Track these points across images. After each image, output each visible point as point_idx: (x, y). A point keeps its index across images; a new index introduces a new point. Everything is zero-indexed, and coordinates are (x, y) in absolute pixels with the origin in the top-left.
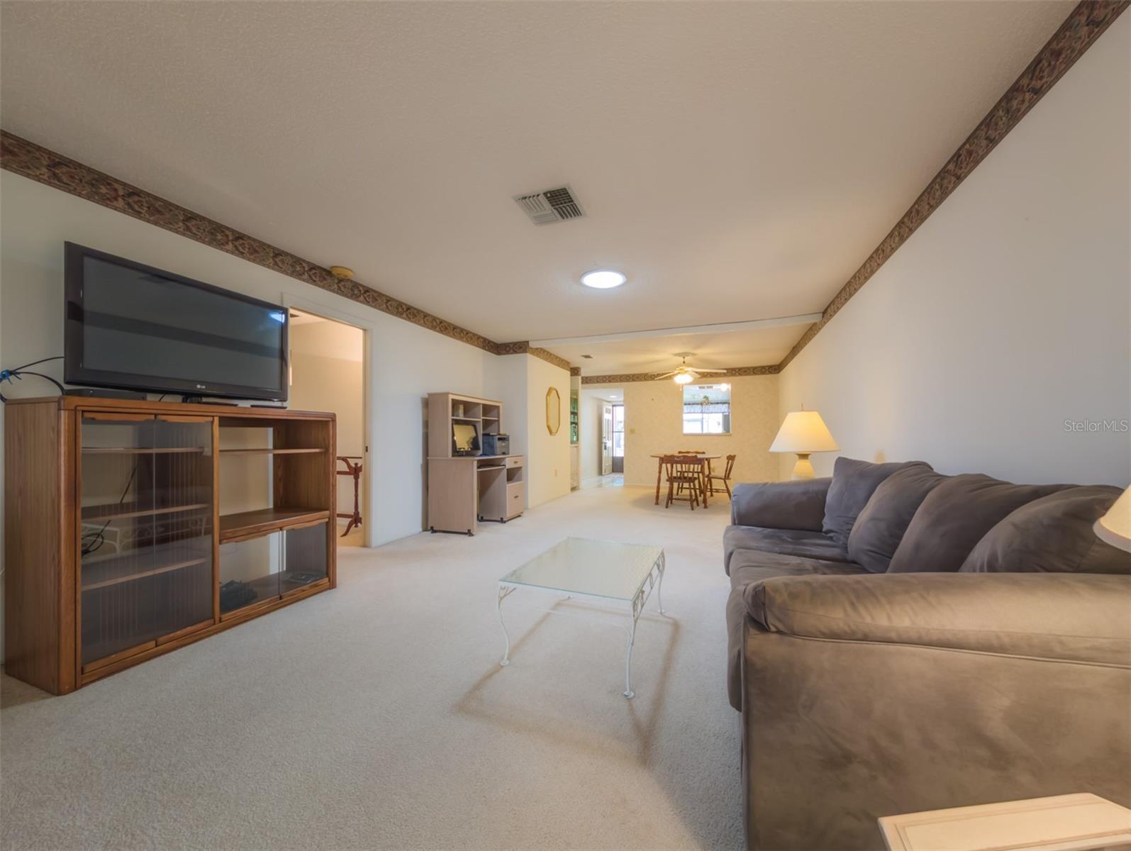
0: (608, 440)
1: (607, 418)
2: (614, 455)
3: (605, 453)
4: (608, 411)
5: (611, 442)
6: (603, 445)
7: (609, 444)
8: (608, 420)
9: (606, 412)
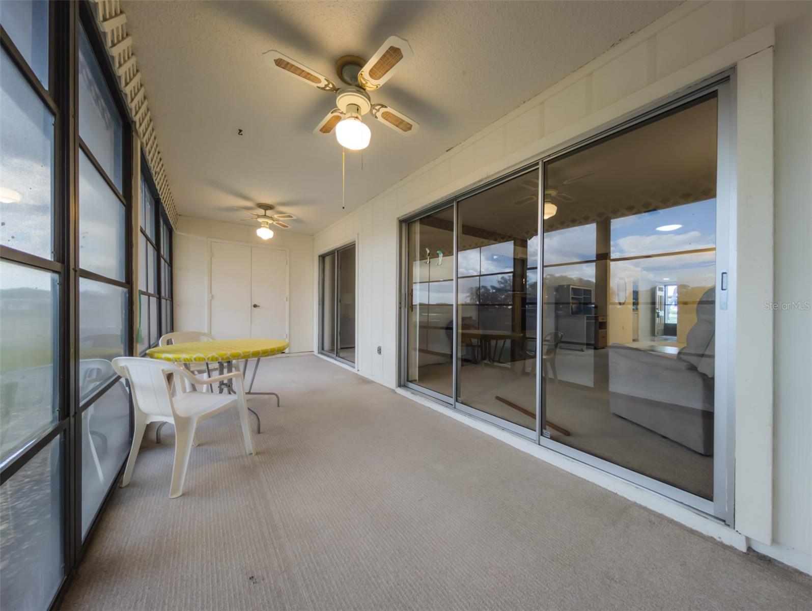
0: (661, 310)
1: (660, 295)
2: (666, 322)
3: (657, 320)
4: (660, 289)
5: (663, 312)
6: (656, 315)
7: (661, 313)
8: (661, 296)
9: (659, 290)
